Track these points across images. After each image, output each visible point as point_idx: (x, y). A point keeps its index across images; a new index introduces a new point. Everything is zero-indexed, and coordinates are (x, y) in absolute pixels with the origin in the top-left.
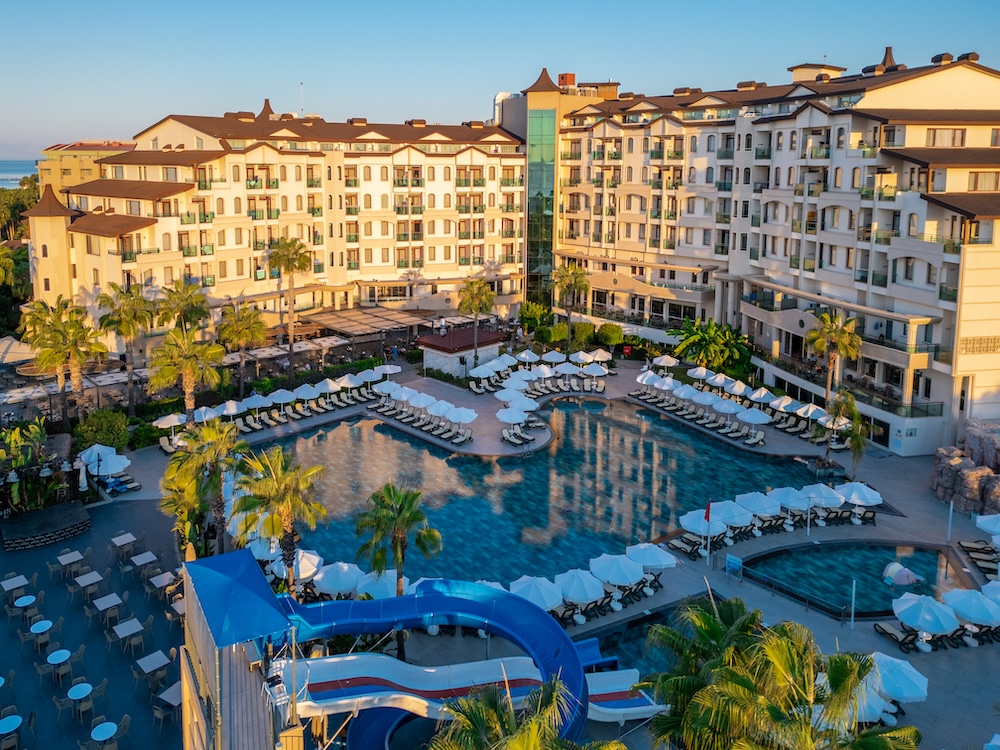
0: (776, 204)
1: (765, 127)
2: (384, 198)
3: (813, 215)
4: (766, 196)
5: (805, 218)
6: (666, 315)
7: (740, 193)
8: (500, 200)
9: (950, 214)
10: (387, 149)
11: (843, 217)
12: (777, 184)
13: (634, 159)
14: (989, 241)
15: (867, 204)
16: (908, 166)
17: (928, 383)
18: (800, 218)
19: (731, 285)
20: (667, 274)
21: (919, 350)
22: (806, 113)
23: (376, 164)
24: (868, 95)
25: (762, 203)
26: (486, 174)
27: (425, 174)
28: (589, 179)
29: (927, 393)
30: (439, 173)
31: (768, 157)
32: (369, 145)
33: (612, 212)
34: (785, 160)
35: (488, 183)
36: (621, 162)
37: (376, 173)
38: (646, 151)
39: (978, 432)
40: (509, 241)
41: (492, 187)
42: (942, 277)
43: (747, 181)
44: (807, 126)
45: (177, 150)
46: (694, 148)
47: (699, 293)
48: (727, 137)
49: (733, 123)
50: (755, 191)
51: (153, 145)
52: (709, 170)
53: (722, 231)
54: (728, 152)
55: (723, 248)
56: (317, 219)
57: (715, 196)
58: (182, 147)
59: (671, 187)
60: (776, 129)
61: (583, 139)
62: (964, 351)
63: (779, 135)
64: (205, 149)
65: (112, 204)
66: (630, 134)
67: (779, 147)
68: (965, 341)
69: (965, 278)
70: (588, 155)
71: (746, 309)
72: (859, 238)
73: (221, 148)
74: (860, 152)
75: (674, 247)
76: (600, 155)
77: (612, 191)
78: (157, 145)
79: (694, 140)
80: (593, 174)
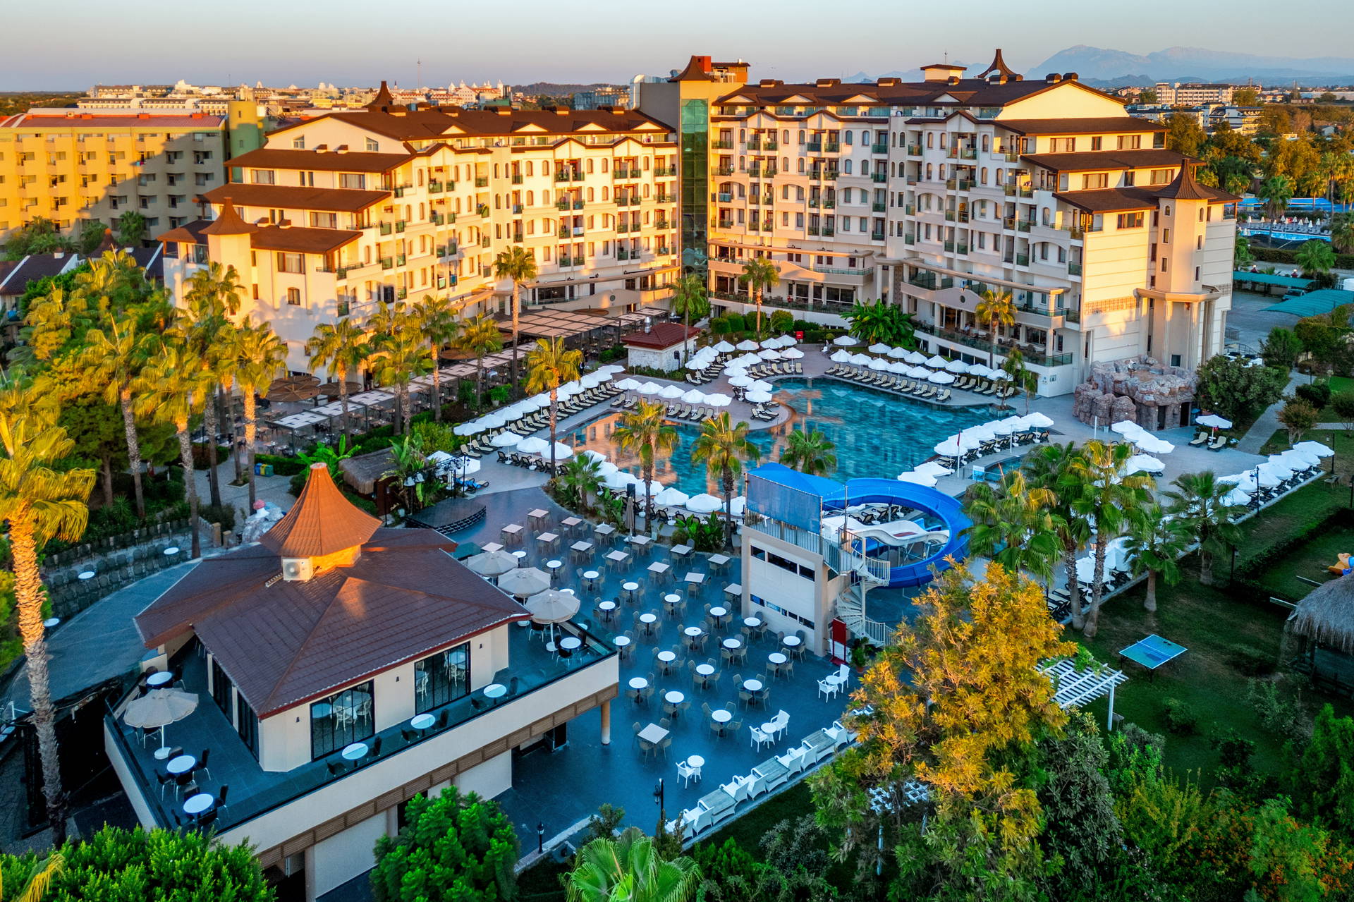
0: (928, 195)
1: (918, 128)
2: (547, 193)
3: (964, 206)
4: (919, 189)
5: (958, 209)
6: (824, 300)
7: (896, 185)
8: (654, 191)
9: (1071, 208)
10: (544, 141)
11: (990, 210)
12: (929, 178)
13: (790, 151)
14: (1101, 229)
15: (1011, 199)
16: (1039, 170)
17: (1060, 338)
18: (953, 209)
19: (891, 269)
20: (825, 260)
21: (1056, 314)
22: (956, 119)
23: (538, 158)
24: (1006, 109)
25: (917, 194)
26: (641, 165)
27: (584, 167)
28: (742, 168)
29: (1060, 348)
30: (598, 166)
31: (920, 153)
32: (528, 139)
33: (770, 202)
34: (935, 157)
35: (644, 173)
36: (776, 153)
37: (538, 168)
38: (801, 143)
39: (1100, 371)
40: (661, 232)
41: (647, 178)
42: (1070, 257)
43: (901, 175)
44: (956, 130)
45: (340, 152)
46: (849, 141)
47: (861, 277)
48: (880, 133)
49: (885, 121)
50: (909, 183)
51: (296, 144)
52: (865, 163)
53: (878, 219)
54: (881, 148)
55: (879, 234)
56: (486, 220)
57: (872, 187)
58: (345, 147)
59: (828, 177)
60: (927, 129)
61: (735, 128)
62: (1087, 312)
63: (930, 135)
64: (381, 151)
65: (288, 214)
66: (785, 125)
67: (930, 145)
68: (1087, 305)
69: (1088, 259)
70: (742, 145)
71: (907, 289)
72: (1005, 226)
73: (405, 151)
74: (1003, 156)
75: (833, 235)
76: (755, 145)
77: (769, 181)
78: (303, 144)
79: (849, 135)
80: (748, 164)
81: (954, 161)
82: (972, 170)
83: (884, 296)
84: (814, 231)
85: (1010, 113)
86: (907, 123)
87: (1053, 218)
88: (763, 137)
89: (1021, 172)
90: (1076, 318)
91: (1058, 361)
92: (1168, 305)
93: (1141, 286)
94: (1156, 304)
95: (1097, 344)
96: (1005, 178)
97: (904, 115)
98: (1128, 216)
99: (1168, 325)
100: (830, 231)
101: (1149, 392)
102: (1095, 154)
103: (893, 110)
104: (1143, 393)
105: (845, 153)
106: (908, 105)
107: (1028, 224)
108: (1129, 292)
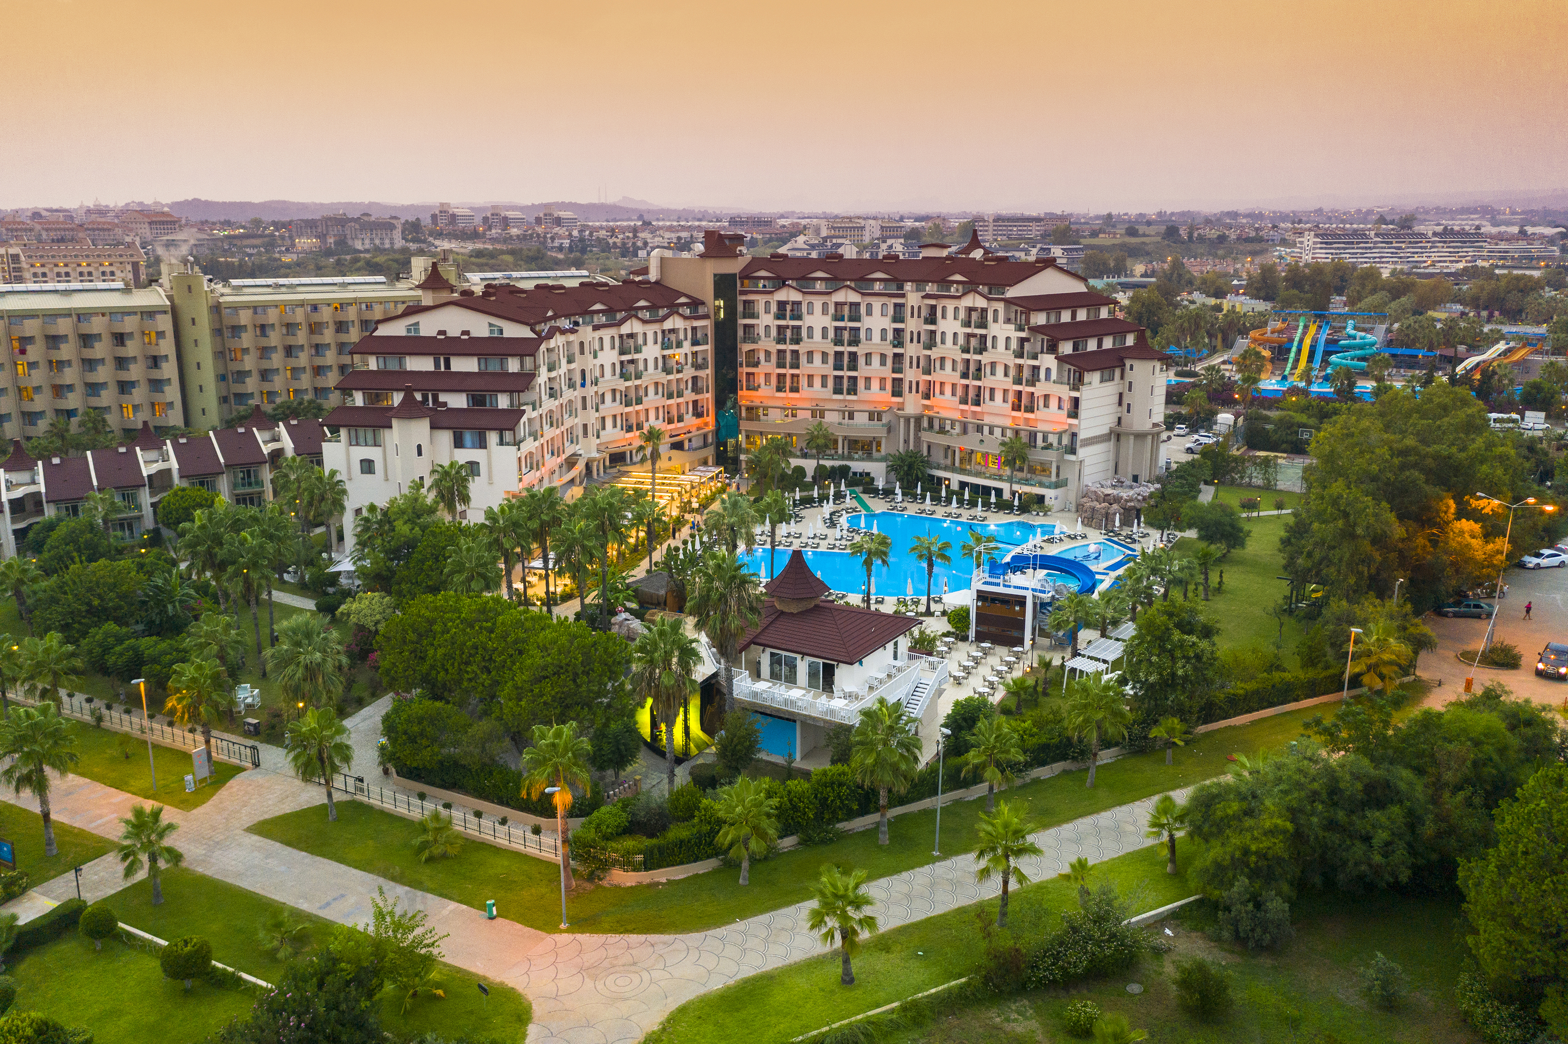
0: (943, 358)
1: (933, 302)
2: (614, 365)
7: (914, 349)
8: (691, 359)
9: (1069, 367)
12: (943, 344)
13: (814, 321)
14: (1089, 384)
15: (1019, 361)
16: (1040, 337)
17: (1058, 468)
18: (967, 369)
19: (912, 420)
22: (968, 295)
23: (607, 334)
24: (1012, 288)
25: (932, 358)
26: (682, 336)
28: (768, 336)
29: (1059, 475)
30: (650, 339)
31: (935, 323)
32: (597, 316)
33: (796, 366)
34: (949, 327)
36: (800, 323)
37: (607, 343)
38: (825, 313)
40: (698, 397)
41: (686, 347)
42: (1068, 405)
43: (918, 341)
44: (970, 305)
45: (463, 337)
46: (869, 313)
47: (884, 429)
48: (897, 305)
49: (903, 296)
50: (925, 348)
51: (409, 331)
52: (883, 331)
53: (896, 379)
54: (898, 317)
55: (897, 392)
56: (575, 394)
57: (890, 351)
58: (466, 333)
59: (850, 344)
60: (940, 304)
61: (760, 300)
62: (1081, 446)
63: (944, 308)
64: (505, 335)
65: (442, 397)
66: (810, 298)
67: (943, 317)
68: (1082, 440)
69: (1083, 405)
70: (768, 316)
71: (927, 437)
72: (1014, 383)
73: (533, 335)
74: (1012, 327)
75: (855, 394)
76: (780, 316)
77: (795, 347)
78: (417, 330)
79: (869, 307)
80: (774, 332)
81: (968, 330)
82: (984, 337)
83: (906, 442)
84: (838, 391)
85: (1012, 292)
86: (923, 297)
87: (1054, 375)
88: (789, 308)
89: (1027, 340)
90: (1073, 451)
91: (1057, 486)
92: (1132, 437)
93: (1112, 425)
94: (1122, 438)
95: (1087, 470)
96: (1014, 345)
97: (918, 290)
98: (1106, 373)
99: (1131, 452)
100: (853, 390)
101: (1131, 500)
102: (1074, 324)
103: (908, 286)
104: (1127, 501)
105: (867, 322)
106: (920, 282)
107: (1033, 380)
108: (1105, 430)
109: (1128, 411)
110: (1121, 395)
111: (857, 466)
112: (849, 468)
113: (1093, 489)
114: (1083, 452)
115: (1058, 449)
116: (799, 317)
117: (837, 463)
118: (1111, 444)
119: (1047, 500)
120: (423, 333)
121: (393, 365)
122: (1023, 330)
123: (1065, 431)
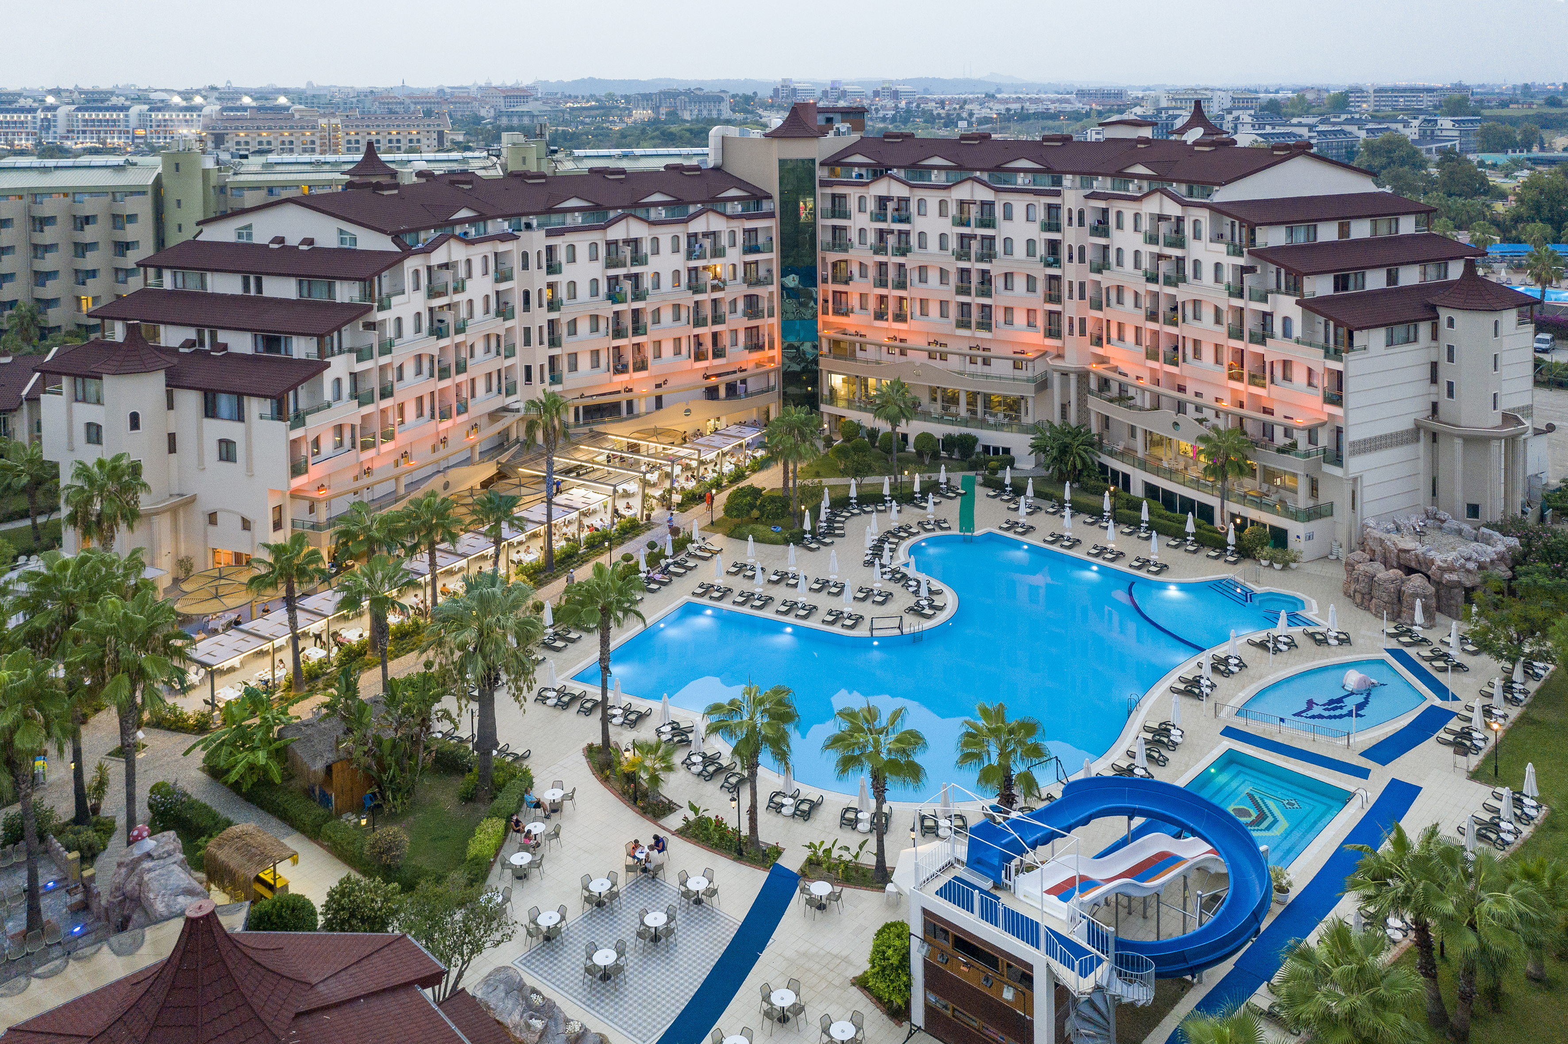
0: (1120, 288)
1: (1102, 204)
2: (594, 282)
3: (1170, 305)
4: (1107, 279)
5: (1162, 308)
6: (981, 409)
7: (1074, 271)
8: (742, 272)
9: (1322, 318)
11: (1208, 313)
12: (1120, 266)
13: (928, 224)
14: (1363, 349)
15: (1237, 302)
16: (1273, 267)
17: (1314, 483)
18: (1155, 307)
20: (979, 360)
22: (1156, 197)
23: (583, 240)
25: (1103, 285)
26: (724, 241)
28: (863, 243)
29: (1314, 494)
30: (665, 245)
31: (1106, 234)
32: (569, 217)
33: (901, 285)
34: (1127, 241)
35: (729, 251)
36: (908, 227)
37: (582, 251)
38: (944, 216)
40: (753, 323)
41: (733, 256)
42: (1324, 382)
43: (1082, 260)
44: (1157, 212)
45: (301, 247)
46: (1008, 216)
47: (1032, 385)
48: (1050, 207)
49: (1058, 194)
50: (1092, 270)
51: (240, 236)
52: (1030, 243)
53: (1051, 312)
54: (1052, 224)
55: (1053, 332)
56: (509, 324)
57: (1041, 273)
58: (309, 241)
59: (981, 259)
60: (1115, 206)
61: (853, 194)
62: (1353, 453)
63: (1119, 214)
64: (359, 247)
65: (223, 337)
66: (920, 193)
67: (1119, 226)
68: (1353, 444)
69: (1351, 386)
70: (862, 215)
71: (1096, 405)
72: (1231, 336)
73: (395, 248)
74: (1223, 248)
75: (990, 330)
76: (880, 215)
77: (901, 260)
78: (250, 235)
79: (1008, 207)
80: (871, 238)
81: (1155, 249)
82: (1180, 260)
83: (1064, 408)
84: (964, 323)
85: (1223, 195)
86: (1086, 197)
87: (1297, 330)
88: (891, 206)
89: (1250, 270)
90: (1337, 459)
91: (1313, 514)
92: (1459, 442)
93: (1420, 416)
94: (1441, 439)
95: (1367, 494)
96: (1228, 276)
97: (1082, 187)
98: (1400, 331)
99: (1459, 467)
100: (986, 325)
101: (1451, 569)
102: (1344, 246)
103: (1067, 180)
104: (1443, 570)
105: (1003, 230)
106: (1087, 174)
107: (1263, 336)
108: (1406, 424)
109: (1451, 394)
110: (1434, 366)
111: (989, 437)
112: (975, 440)
113: (1377, 534)
114: (1355, 464)
115: (1307, 455)
116: (907, 220)
117: (956, 430)
118: (1422, 447)
119: (1291, 538)
120: (256, 240)
121: (192, 285)
122: (1241, 254)
123: (1323, 424)
